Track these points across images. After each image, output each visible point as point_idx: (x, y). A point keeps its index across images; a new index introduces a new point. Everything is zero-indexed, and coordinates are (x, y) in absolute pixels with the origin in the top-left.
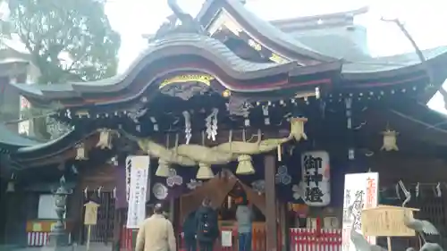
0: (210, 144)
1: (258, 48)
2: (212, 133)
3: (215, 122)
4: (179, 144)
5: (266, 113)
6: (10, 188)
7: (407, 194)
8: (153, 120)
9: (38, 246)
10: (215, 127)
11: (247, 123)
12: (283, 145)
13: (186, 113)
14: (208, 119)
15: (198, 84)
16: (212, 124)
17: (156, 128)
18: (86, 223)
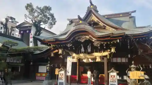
0: (89, 53)
1: (102, 25)
2: (89, 50)
3: (90, 47)
4: (80, 53)
5: (104, 45)
6: (32, 63)
7: (141, 68)
8: (73, 47)
9: (43, 80)
10: (90, 49)
11: (99, 48)
12: (109, 54)
13: (82, 45)
14: (88, 47)
15: (86, 38)
16: (89, 47)
17: (74, 49)
18: (56, 74)
